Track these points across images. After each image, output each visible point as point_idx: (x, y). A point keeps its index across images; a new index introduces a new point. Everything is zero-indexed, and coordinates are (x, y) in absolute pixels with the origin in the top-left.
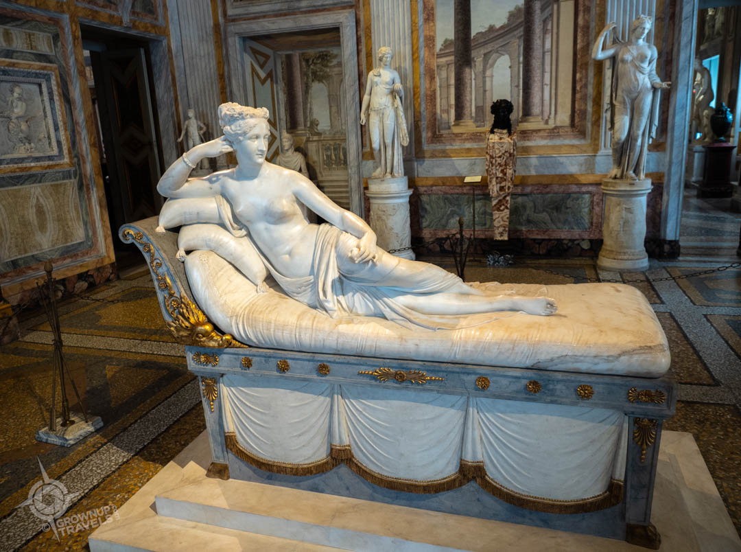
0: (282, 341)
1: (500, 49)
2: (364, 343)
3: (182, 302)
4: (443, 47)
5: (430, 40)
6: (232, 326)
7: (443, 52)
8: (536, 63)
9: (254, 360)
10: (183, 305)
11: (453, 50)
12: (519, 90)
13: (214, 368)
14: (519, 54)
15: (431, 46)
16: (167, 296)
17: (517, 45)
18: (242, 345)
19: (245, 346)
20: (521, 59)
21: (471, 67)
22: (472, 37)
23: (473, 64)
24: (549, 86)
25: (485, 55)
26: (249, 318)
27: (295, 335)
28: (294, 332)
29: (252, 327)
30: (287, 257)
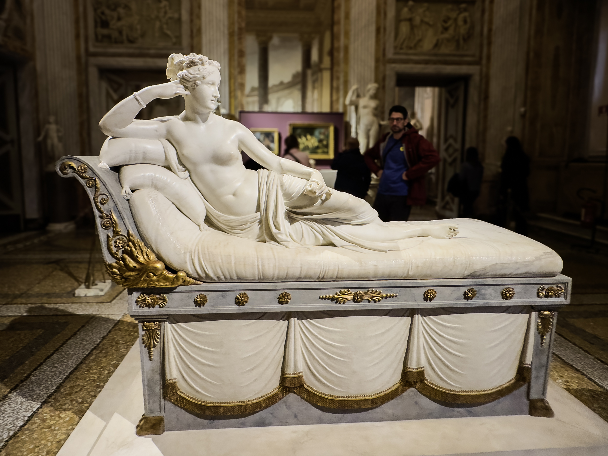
0: (244, 273)
2: (327, 268)
3: (130, 240)
6: (186, 263)
9: (210, 296)
10: (130, 244)
13: (161, 309)
16: (111, 235)
18: (197, 282)
19: (199, 282)
26: (205, 253)
27: (258, 266)
28: (256, 263)
29: (210, 261)
30: (231, 197)
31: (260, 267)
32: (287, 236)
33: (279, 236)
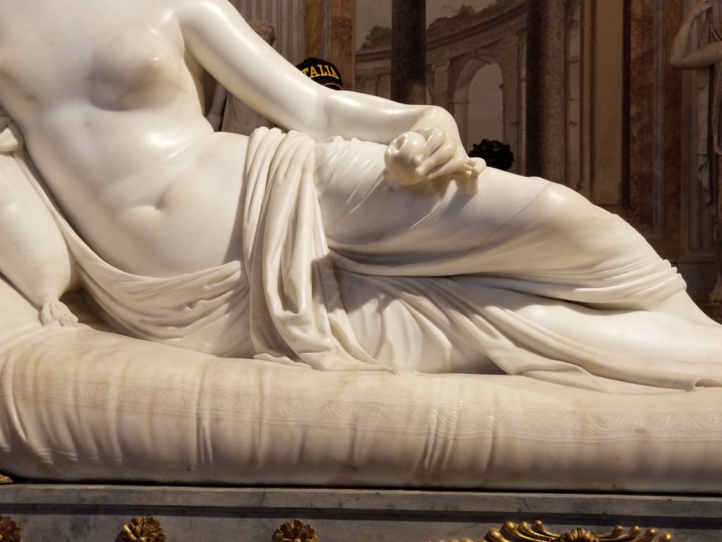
1: (481, 51)
4: (368, 43)
5: (344, 27)
7: (368, 51)
8: (552, 82)
9: (30, 525)
11: (388, 48)
12: (519, 131)
14: (519, 63)
15: (345, 38)
17: (514, 44)
20: (524, 73)
21: (424, 83)
22: (427, 27)
23: (428, 78)
24: (578, 127)
25: (453, 60)
26: (23, 377)
27: (199, 419)
28: (194, 411)
29: (36, 401)
30: (148, 212)
31: (206, 424)
32: (321, 331)
33: (296, 331)
